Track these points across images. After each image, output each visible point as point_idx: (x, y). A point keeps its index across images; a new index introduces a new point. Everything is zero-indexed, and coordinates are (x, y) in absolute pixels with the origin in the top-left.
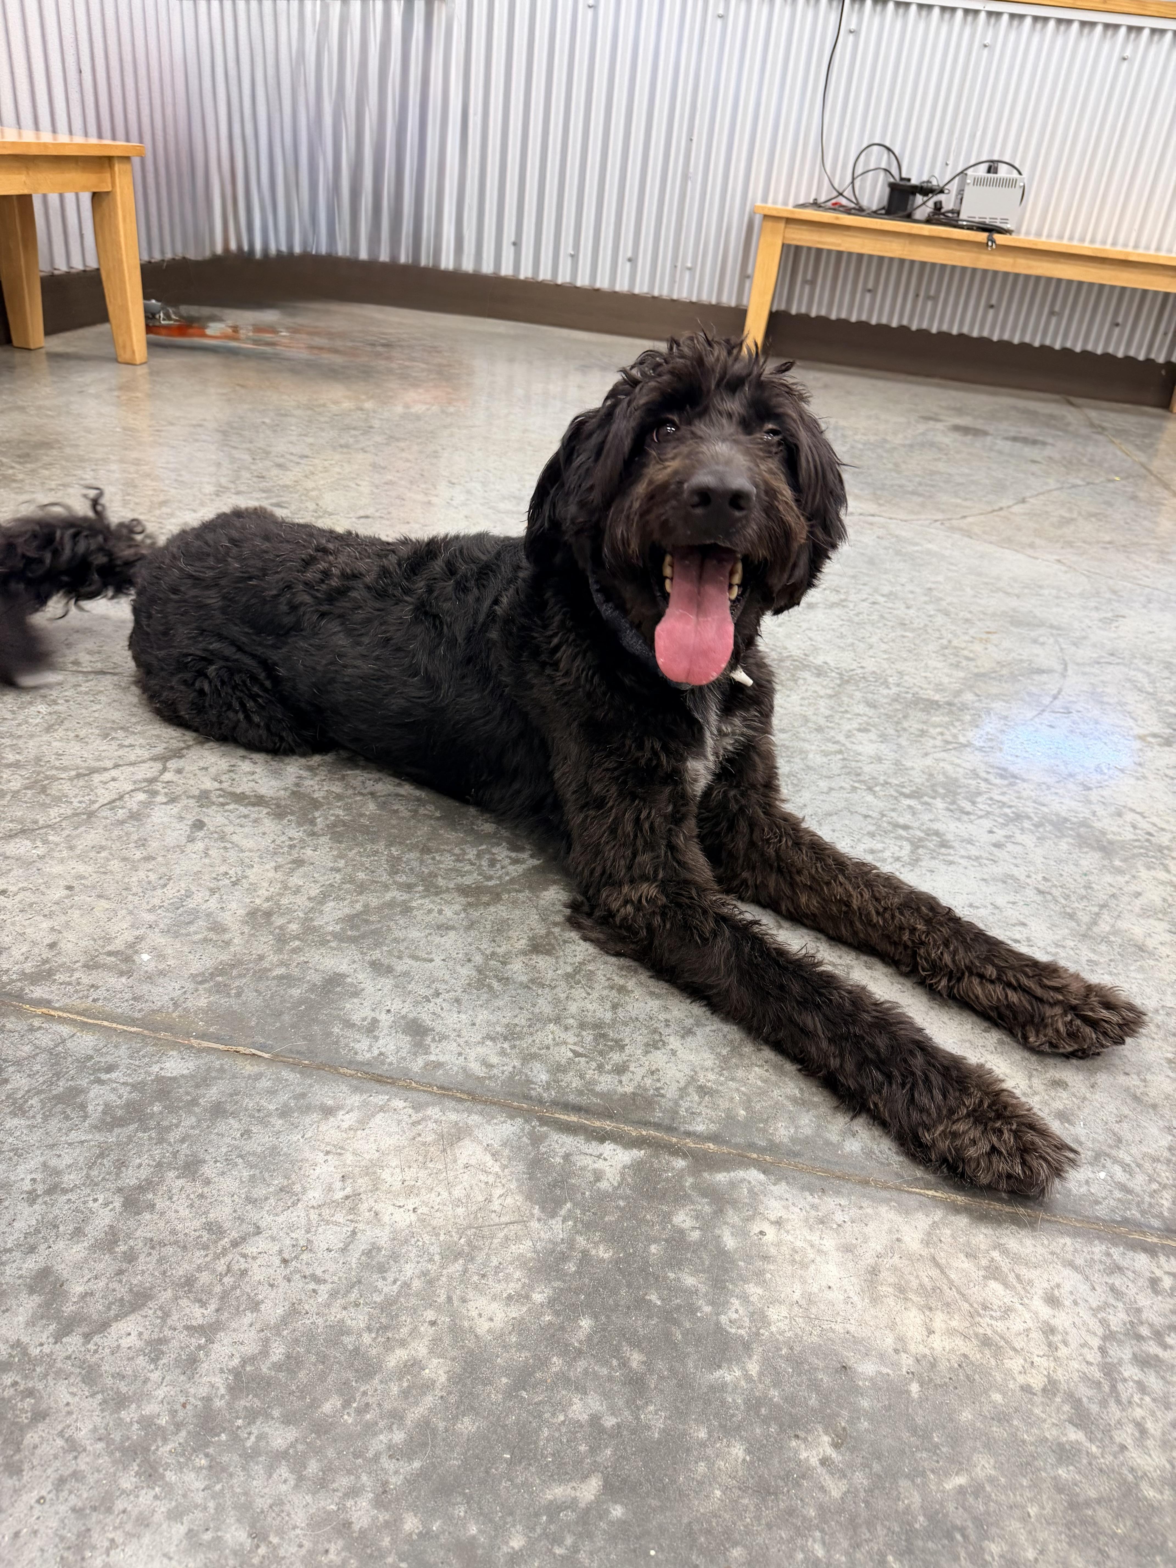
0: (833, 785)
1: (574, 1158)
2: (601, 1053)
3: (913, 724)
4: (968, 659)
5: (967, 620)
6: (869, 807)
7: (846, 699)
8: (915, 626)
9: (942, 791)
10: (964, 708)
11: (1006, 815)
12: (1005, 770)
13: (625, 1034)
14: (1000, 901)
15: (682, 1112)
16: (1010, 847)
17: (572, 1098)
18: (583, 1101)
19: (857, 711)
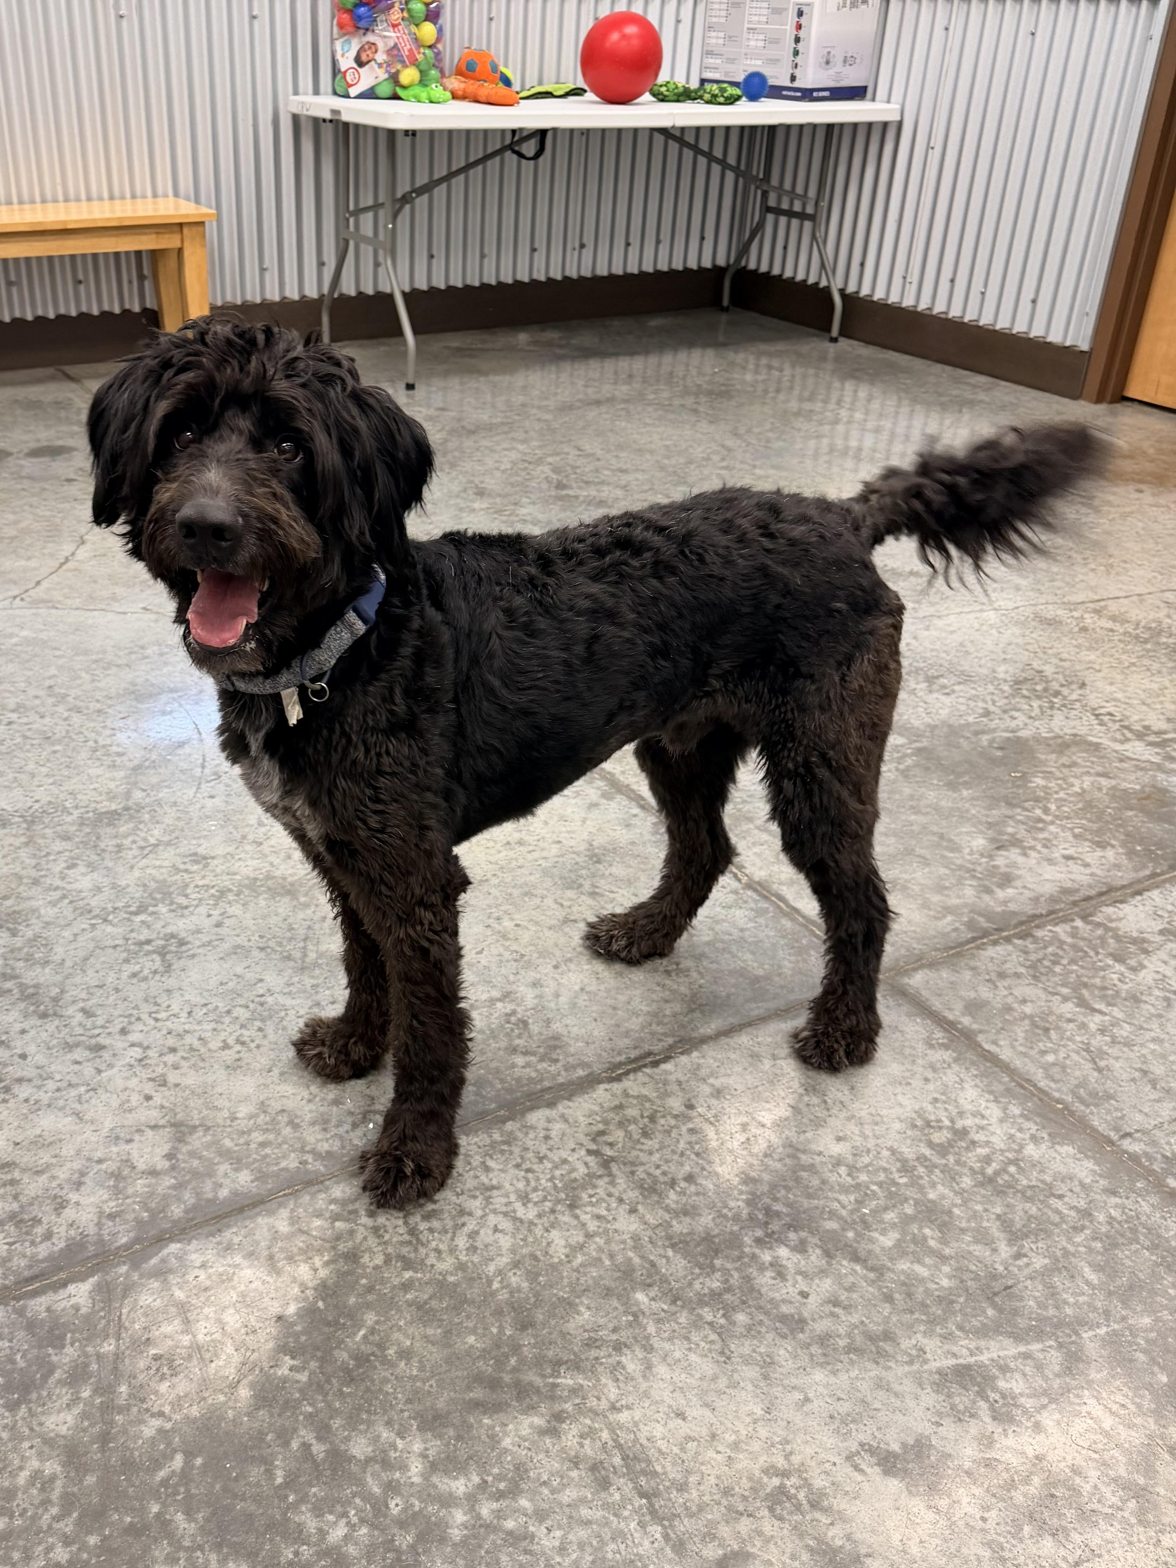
0: (75, 931)
1: (54, 1308)
2: (27, 1233)
3: (108, 843)
4: (120, 755)
5: (99, 711)
6: (113, 938)
7: (40, 841)
8: (58, 736)
9: (159, 896)
10: (140, 808)
11: (213, 895)
12: (195, 854)
13: (35, 1211)
14: (239, 970)
15: (107, 1238)
16: (227, 922)
17: (27, 1274)
18: (36, 1270)
19: (57, 849)
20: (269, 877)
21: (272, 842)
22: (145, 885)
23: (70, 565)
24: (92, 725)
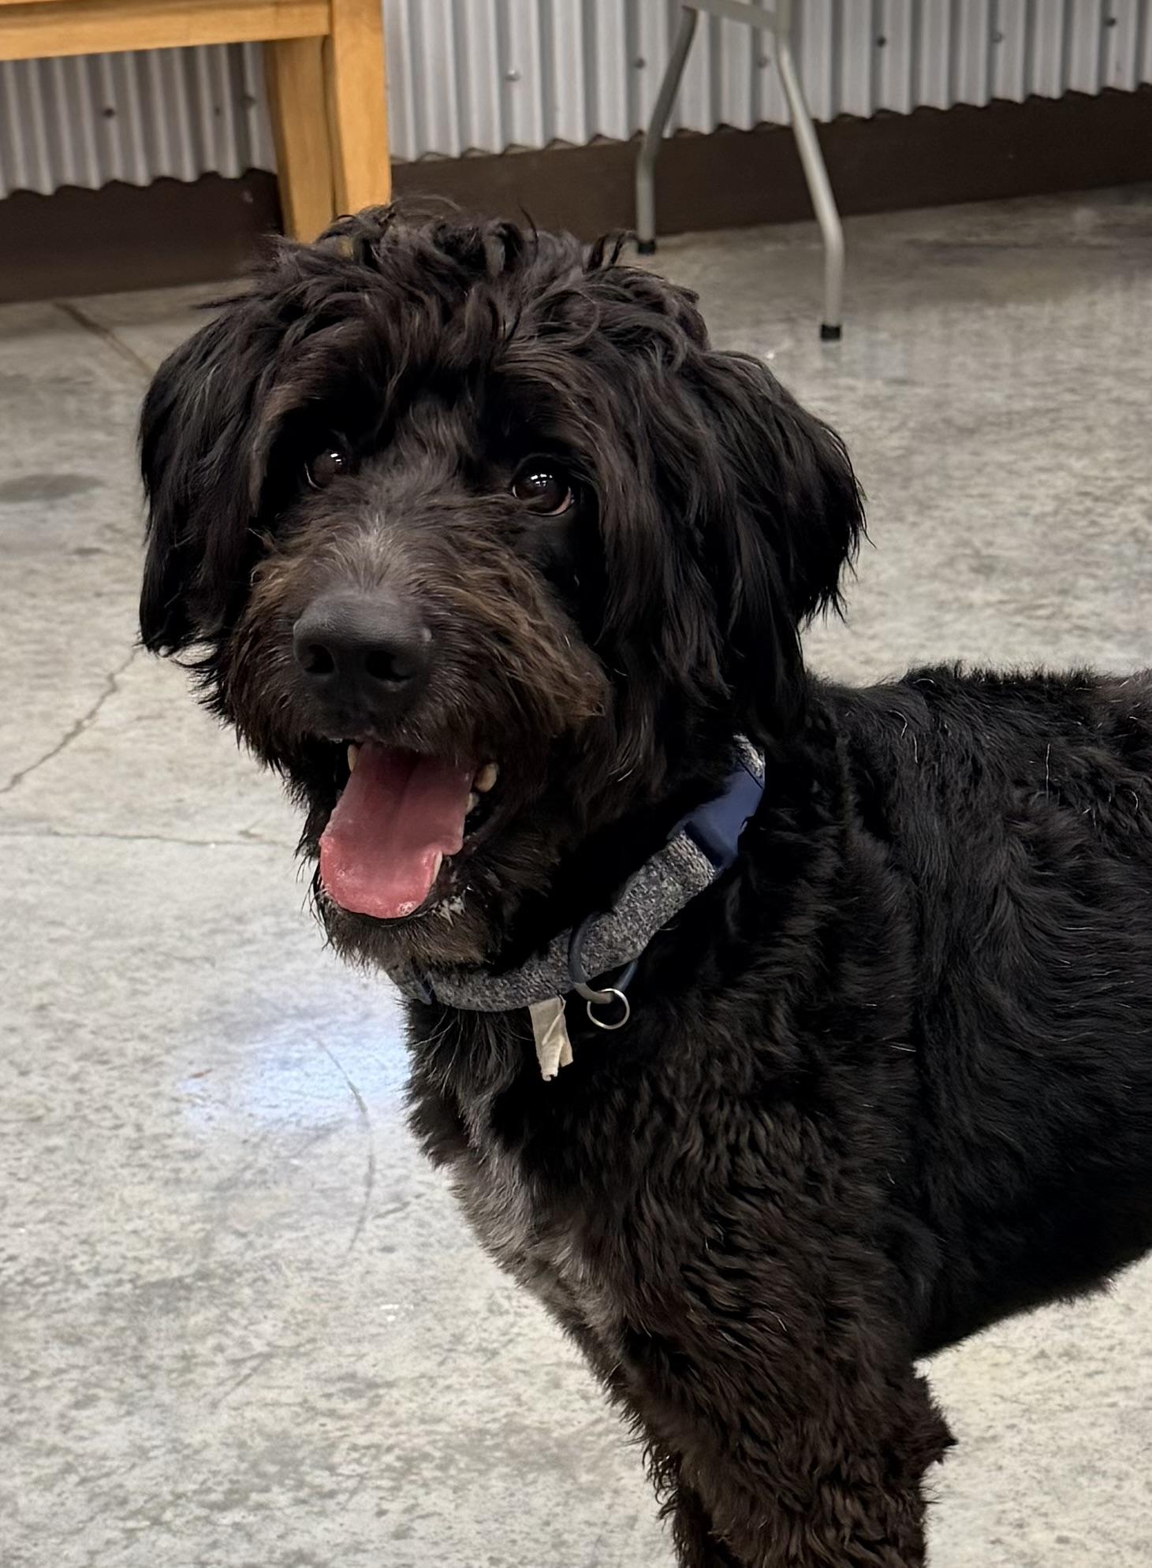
0: (92, 1544)
3: (162, 1352)
4: (190, 1156)
5: (145, 1060)
9: (272, 1469)
10: (231, 1273)
11: (389, 1468)
12: (352, 1376)
19: (53, 1364)
20: (512, 1428)
21: (520, 1351)
22: (242, 1445)
23: (85, 739)
24: (131, 1090)
